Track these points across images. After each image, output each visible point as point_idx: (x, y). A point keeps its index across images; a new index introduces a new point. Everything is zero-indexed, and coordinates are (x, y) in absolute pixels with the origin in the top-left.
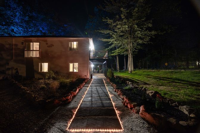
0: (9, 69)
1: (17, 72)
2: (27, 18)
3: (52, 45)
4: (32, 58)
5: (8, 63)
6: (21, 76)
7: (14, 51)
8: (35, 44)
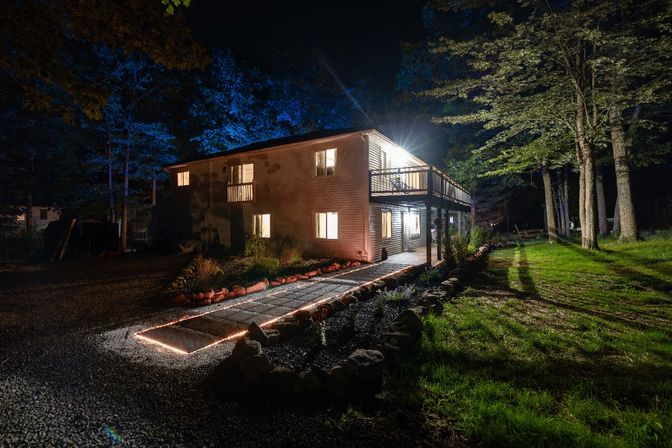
0: (204, 230)
1: (217, 237)
2: (251, 100)
3: (277, 167)
4: (240, 203)
5: (203, 217)
6: (223, 246)
7: (211, 189)
8: (245, 166)
